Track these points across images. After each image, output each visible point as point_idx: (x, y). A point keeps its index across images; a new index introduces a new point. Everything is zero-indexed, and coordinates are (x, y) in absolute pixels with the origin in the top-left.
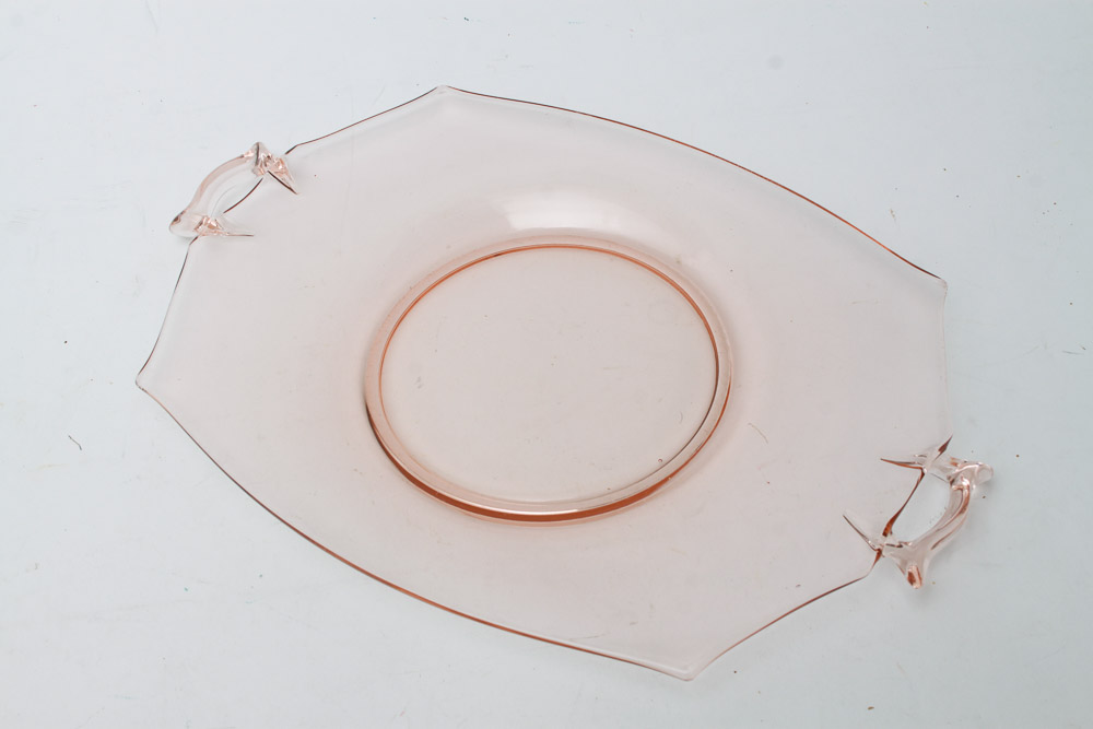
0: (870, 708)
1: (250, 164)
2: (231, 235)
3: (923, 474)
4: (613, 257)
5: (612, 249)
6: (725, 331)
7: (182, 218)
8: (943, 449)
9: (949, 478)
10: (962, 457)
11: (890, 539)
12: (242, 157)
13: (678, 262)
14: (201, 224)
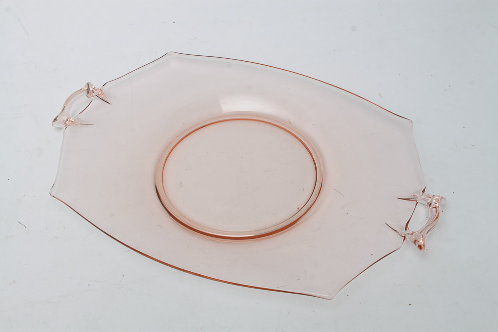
0: (410, 305)
1: (85, 93)
2: (82, 124)
3: (417, 203)
4: (260, 122)
5: (259, 119)
6: (316, 150)
7: (58, 118)
8: (424, 191)
9: (428, 203)
10: (431, 194)
11: (408, 232)
12: (81, 89)
13: (290, 122)
14: (67, 120)
